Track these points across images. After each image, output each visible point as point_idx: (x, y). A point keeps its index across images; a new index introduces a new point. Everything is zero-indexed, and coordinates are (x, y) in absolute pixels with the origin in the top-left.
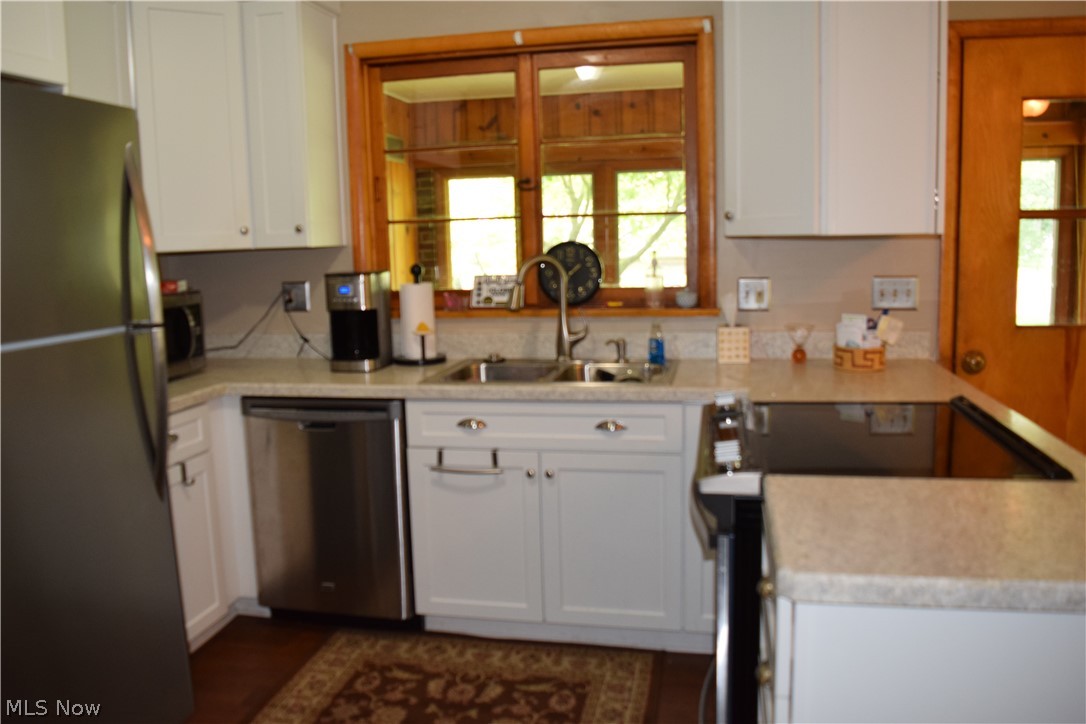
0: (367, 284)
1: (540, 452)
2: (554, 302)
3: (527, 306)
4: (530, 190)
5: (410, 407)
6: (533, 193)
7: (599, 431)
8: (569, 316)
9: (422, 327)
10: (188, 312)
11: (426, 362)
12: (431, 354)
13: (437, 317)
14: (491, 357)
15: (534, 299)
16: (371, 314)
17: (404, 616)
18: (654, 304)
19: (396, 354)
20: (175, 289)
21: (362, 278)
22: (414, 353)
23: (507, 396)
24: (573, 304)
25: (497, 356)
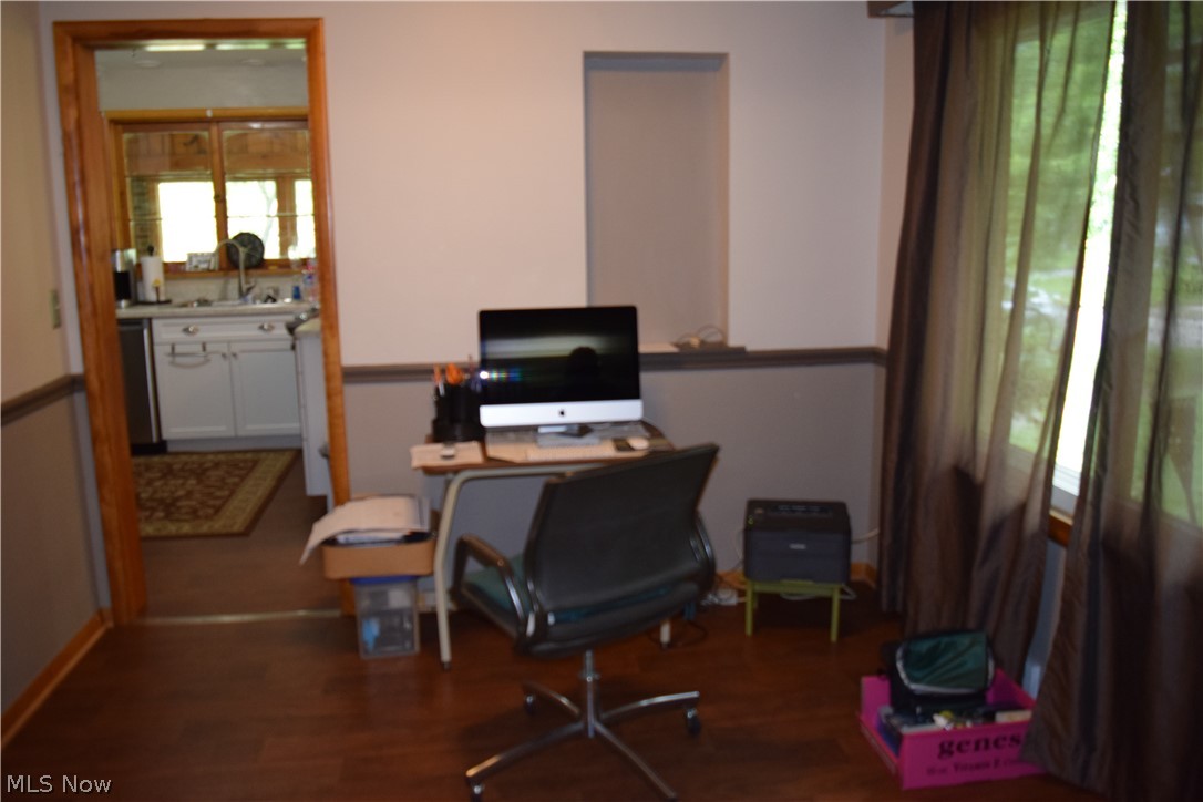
0: (123, 257)
1: (229, 342)
2: (237, 267)
3: (221, 269)
7: (260, 330)
8: (247, 274)
9: (156, 281)
11: (159, 303)
12: (162, 298)
13: (165, 277)
15: (224, 265)
16: (125, 274)
17: (155, 439)
18: (294, 268)
19: (141, 298)
21: (118, 254)
22: (152, 297)
23: (209, 313)
24: (248, 268)
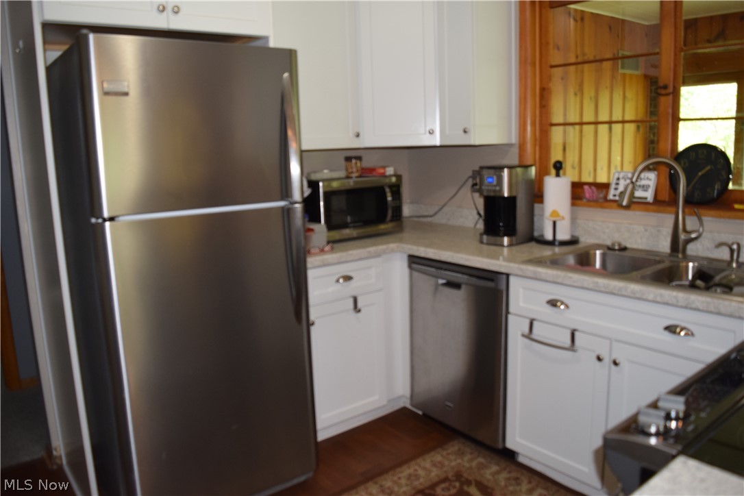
1: (612, 341)
2: (673, 202)
4: (668, 94)
5: (512, 280)
6: (671, 97)
7: (667, 333)
9: (556, 213)
10: (387, 190)
12: (563, 237)
13: (573, 204)
14: (613, 244)
16: (512, 200)
17: (500, 445)
20: (384, 173)
21: (506, 171)
23: (586, 285)
25: (619, 245)
